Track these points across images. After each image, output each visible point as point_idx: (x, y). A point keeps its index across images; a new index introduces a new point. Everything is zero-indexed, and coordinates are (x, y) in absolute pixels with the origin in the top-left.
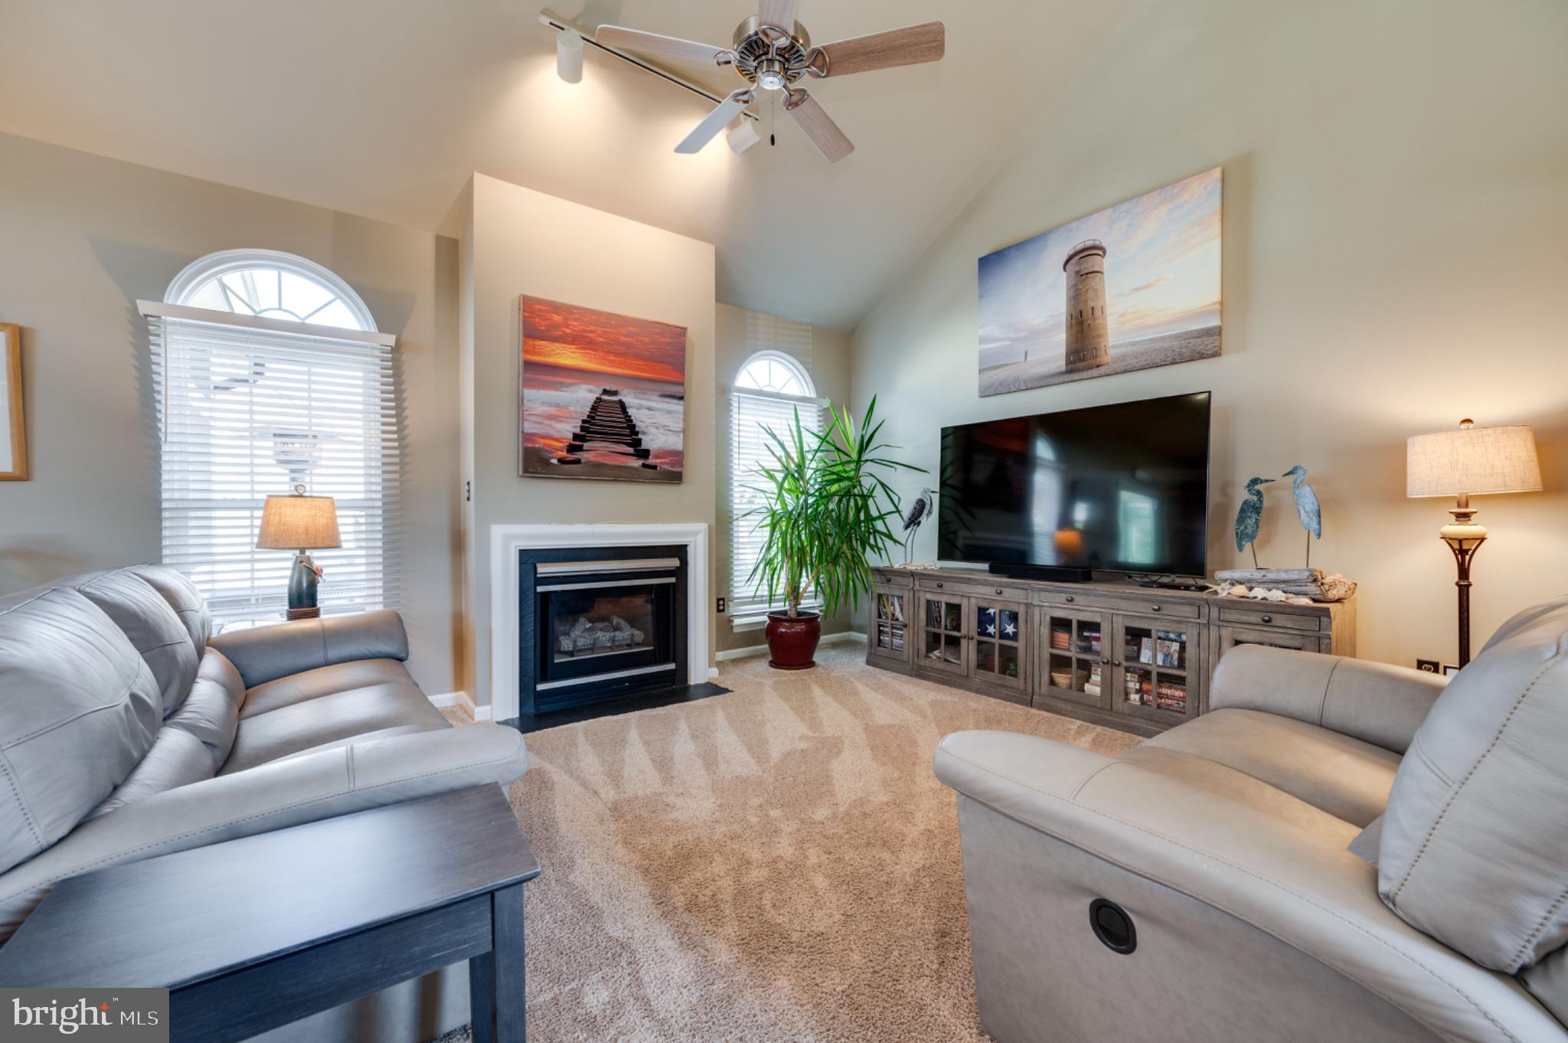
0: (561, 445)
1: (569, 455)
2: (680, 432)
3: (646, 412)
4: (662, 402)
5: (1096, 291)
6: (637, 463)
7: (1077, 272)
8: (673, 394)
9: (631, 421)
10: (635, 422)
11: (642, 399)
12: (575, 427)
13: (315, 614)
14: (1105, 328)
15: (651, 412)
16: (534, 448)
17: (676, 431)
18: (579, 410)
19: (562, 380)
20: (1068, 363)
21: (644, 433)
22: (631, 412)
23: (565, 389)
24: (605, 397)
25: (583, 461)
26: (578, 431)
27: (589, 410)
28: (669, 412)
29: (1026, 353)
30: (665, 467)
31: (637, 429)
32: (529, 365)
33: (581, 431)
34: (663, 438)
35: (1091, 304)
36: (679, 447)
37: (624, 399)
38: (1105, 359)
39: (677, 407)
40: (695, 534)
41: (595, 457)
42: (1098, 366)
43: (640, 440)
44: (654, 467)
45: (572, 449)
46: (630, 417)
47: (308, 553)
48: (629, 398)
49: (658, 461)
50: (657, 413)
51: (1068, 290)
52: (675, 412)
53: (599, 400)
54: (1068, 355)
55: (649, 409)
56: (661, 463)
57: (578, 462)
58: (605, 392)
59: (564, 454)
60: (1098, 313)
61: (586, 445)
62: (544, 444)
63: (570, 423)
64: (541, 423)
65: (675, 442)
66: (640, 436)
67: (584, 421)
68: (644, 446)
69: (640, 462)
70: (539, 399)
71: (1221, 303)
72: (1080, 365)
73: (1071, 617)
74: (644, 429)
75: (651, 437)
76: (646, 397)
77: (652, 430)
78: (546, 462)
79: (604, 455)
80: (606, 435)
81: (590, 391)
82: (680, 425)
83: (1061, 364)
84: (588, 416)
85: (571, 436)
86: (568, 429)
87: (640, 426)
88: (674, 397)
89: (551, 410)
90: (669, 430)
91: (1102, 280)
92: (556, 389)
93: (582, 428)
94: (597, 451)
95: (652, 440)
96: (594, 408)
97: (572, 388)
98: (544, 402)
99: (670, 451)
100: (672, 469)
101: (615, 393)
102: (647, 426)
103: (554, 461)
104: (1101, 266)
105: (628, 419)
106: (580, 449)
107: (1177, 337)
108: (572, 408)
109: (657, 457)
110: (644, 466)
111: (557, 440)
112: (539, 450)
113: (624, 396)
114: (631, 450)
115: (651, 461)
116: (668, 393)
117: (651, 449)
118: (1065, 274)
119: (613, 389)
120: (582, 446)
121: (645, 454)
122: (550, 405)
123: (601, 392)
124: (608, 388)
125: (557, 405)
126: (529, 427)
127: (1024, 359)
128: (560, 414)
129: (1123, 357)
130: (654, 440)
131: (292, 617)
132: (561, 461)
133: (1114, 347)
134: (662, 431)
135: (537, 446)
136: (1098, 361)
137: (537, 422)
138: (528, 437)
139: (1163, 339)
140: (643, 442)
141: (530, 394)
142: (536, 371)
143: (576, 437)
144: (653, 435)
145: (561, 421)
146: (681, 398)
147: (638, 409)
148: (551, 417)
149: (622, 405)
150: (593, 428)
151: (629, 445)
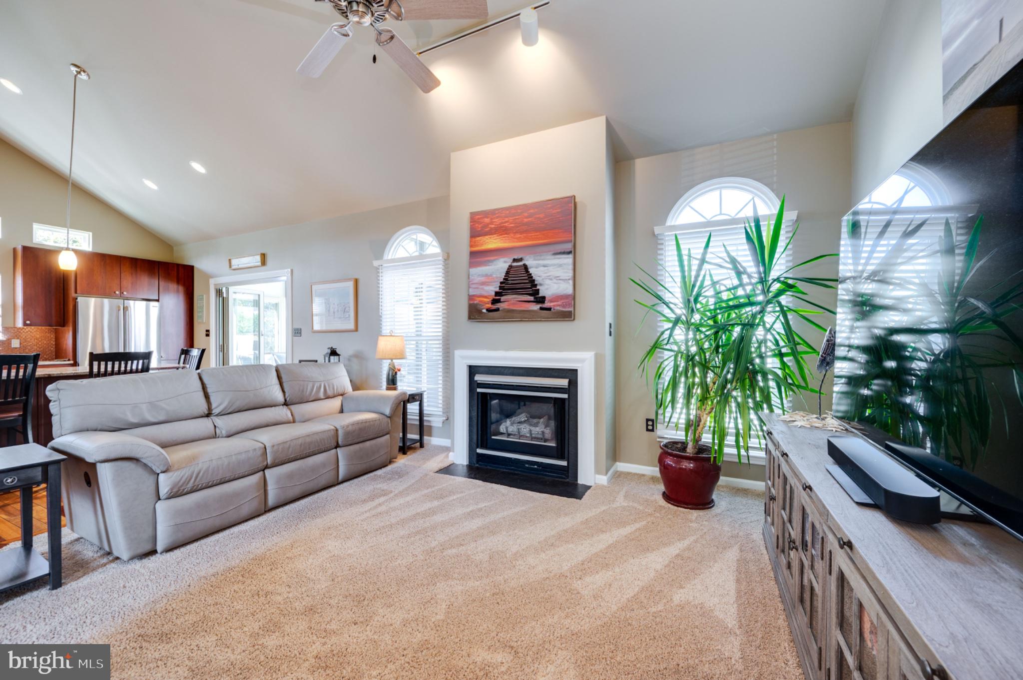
0: (488, 300)
1: (492, 306)
2: (569, 279)
3: (542, 268)
4: (555, 258)
6: (536, 307)
8: (563, 251)
9: (532, 277)
10: (534, 277)
11: (539, 260)
12: (496, 287)
13: (395, 389)
15: (546, 268)
16: (474, 303)
17: (566, 280)
18: (498, 276)
19: (489, 258)
21: (541, 285)
22: (531, 271)
23: (490, 264)
24: (515, 264)
25: (500, 309)
26: (497, 290)
27: (504, 274)
28: (560, 266)
30: (558, 308)
31: (536, 283)
32: (473, 254)
33: (500, 289)
34: (556, 286)
36: (570, 291)
37: (527, 263)
39: (568, 260)
40: (582, 361)
41: (508, 305)
43: (538, 290)
44: (549, 309)
45: (495, 302)
46: (531, 274)
47: (394, 361)
48: (530, 262)
49: (552, 304)
50: (551, 268)
52: (565, 264)
53: (511, 267)
55: (544, 266)
56: (554, 306)
57: (497, 310)
58: (515, 260)
59: (490, 306)
61: (503, 298)
62: (480, 301)
63: (493, 285)
64: (477, 288)
65: (566, 288)
66: (538, 287)
67: (501, 283)
69: (539, 306)
70: (479, 272)
74: (541, 282)
75: (546, 287)
76: (542, 257)
77: (548, 282)
78: (480, 312)
79: (514, 304)
80: (514, 290)
81: (505, 262)
82: (571, 274)
84: (504, 279)
85: (494, 294)
86: (493, 288)
87: (538, 279)
88: (564, 253)
89: (483, 279)
90: (560, 280)
92: (486, 265)
93: (500, 288)
94: (510, 301)
95: (547, 289)
96: (508, 273)
97: (495, 263)
98: (479, 275)
99: (562, 296)
100: (564, 309)
101: (521, 260)
102: (543, 279)
103: (484, 311)
105: (530, 276)
106: (498, 301)
108: (494, 276)
109: (551, 301)
110: (541, 309)
111: (486, 297)
112: (477, 304)
113: (527, 260)
114: (532, 298)
115: (547, 305)
116: (559, 251)
117: (546, 296)
119: (520, 257)
120: (500, 299)
121: (542, 300)
122: (483, 276)
123: (512, 261)
124: (516, 257)
125: (486, 275)
126: (472, 292)
128: (487, 280)
130: (548, 289)
131: (388, 389)
132: (489, 310)
134: (555, 281)
135: (476, 302)
137: (475, 288)
138: (471, 297)
140: (540, 292)
141: (473, 271)
142: (477, 256)
143: (497, 294)
144: (548, 285)
145: (488, 285)
147: (536, 268)
148: (483, 284)
149: (526, 267)
150: (507, 286)
151: (530, 295)
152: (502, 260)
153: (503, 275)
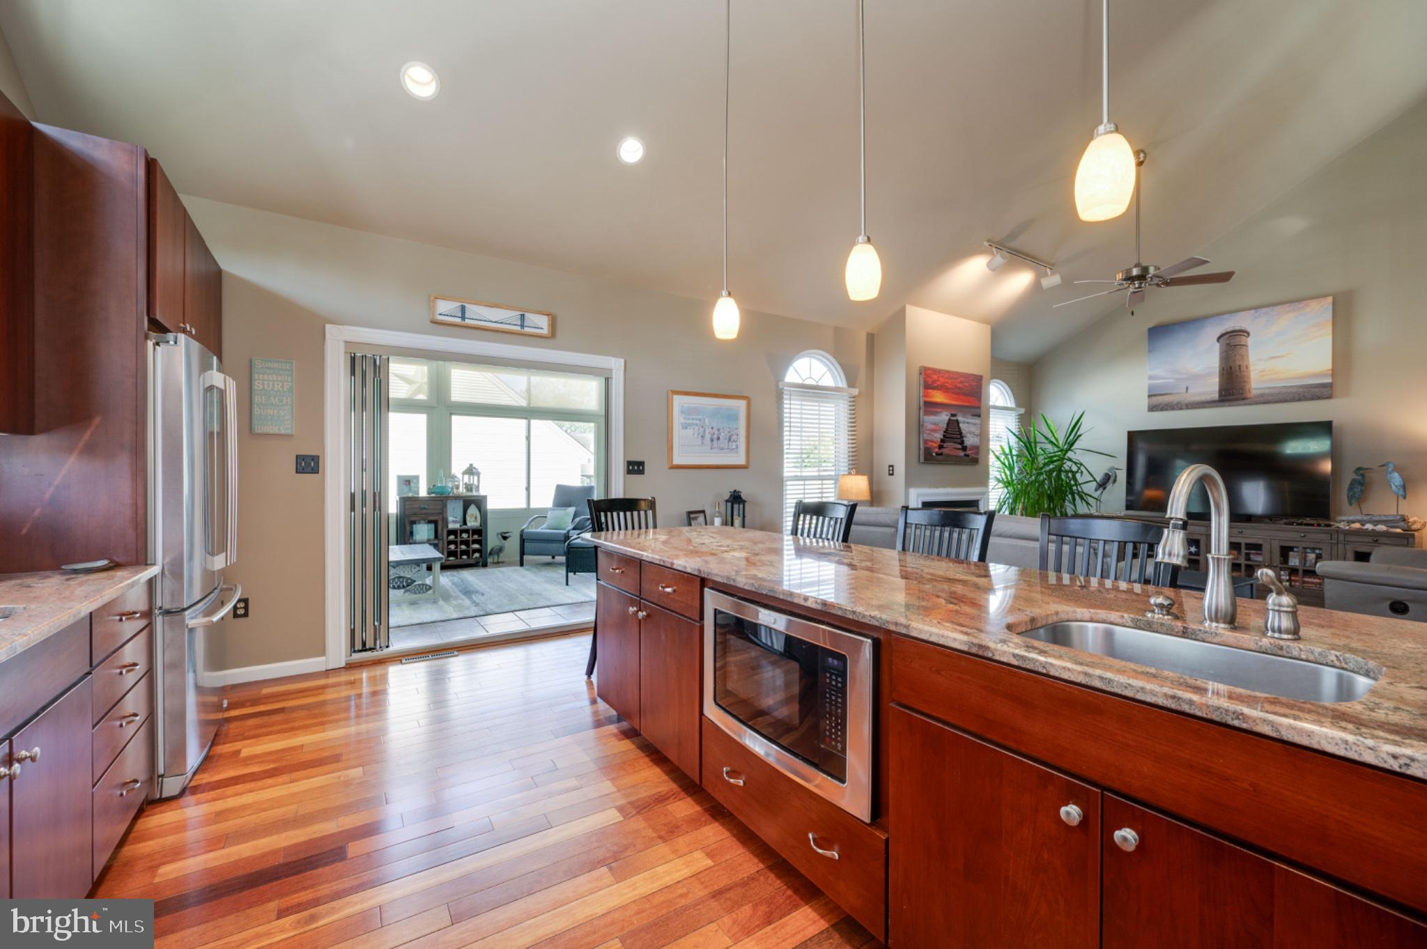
0: (936, 445)
1: (939, 450)
2: (978, 435)
3: (966, 425)
4: (972, 419)
5: (1243, 356)
6: (962, 454)
7: (1229, 343)
8: (976, 414)
9: (961, 430)
10: (963, 431)
11: (967, 418)
12: (941, 435)
14: (1250, 377)
15: (970, 425)
16: (926, 447)
17: (976, 434)
18: (943, 426)
19: (936, 410)
20: (1219, 396)
21: (966, 437)
22: (961, 425)
23: (938, 415)
24: (952, 418)
25: (944, 454)
26: (942, 437)
28: (975, 424)
29: (1187, 388)
30: (973, 456)
31: (963, 435)
34: (972, 439)
35: (1238, 363)
36: (978, 444)
37: (958, 419)
38: (1249, 395)
39: (978, 421)
40: (983, 493)
41: (948, 451)
42: (1244, 399)
44: (968, 456)
45: (940, 447)
48: (960, 418)
51: (1221, 354)
52: (977, 424)
53: (950, 419)
54: (1221, 391)
55: (968, 423)
56: (971, 453)
57: (941, 454)
58: (952, 415)
59: (937, 450)
60: (1243, 369)
61: (945, 445)
62: (931, 445)
63: (939, 433)
64: (929, 434)
65: (976, 441)
66: (964, 439)
68: (965, 444)
70: (929, 420)
71: (1333, 370)
72: (1231, 397)
73: (1241, 541)
74: (965, 435)
75: (968, 439)
77: (968, 435)
78: (931, 455)
79: (951, 450)
80: (951, 440)
81: (947, 415)
82: (979, 431)
83: (1216, 396)
84: (944, 430)
86: (938, 436)
87: (964, 433)
89: (933, 426)
91: (1247, 351)
92: (934, 415)
93: (944, 436)
94: (948, 448)
95: (968, 441)
96: (948, 424)
97: (940, 414)
98: (931, 423)
99: (976, 447)
100: (976, 457)
101: (956, 415)
102: (966, 433)
103: (934, 454)
104: (1246, 342)
105: (959, 428)
106: (942, 447)
107: (1302, 386)
108: (941, 425)
109: (971, 450)
110: (964, 455)
111: (935, 442)
112: (929, 448)
113: (958, 417)
114: (960, 446)
115: (968, 452)
116: (974, 414)
117: (967, 445)
118: (1218, 345)
119: (955, 413)
120: (943, 445)
121: (964, 449)
122: (933, 424)
123: (949, 415)
124: (953, 413)
125: (935, 424)
126: (925, 437)
127: (1185, 391)
128: (936, 428)
129: (1262, 394)
130: (970, 440)
132: (937, 454)
133: (1255, 389)
134: (972, 435)
135: (928, 446)
136: (1244, 396)
138: (924, 442)
139: (1292, 387)
140: (965, 442)
141: (925, 418)
142: (929, 407)
143: (941, 440)
144: (970, 438)
145: (936, 432)
146: (979, 416)
147: (963, 423)
148: (933, 431)
149: (958, 422)
150: (948, 436)
151: (960, 444)
152: (945, 413)
153: (945, 425)
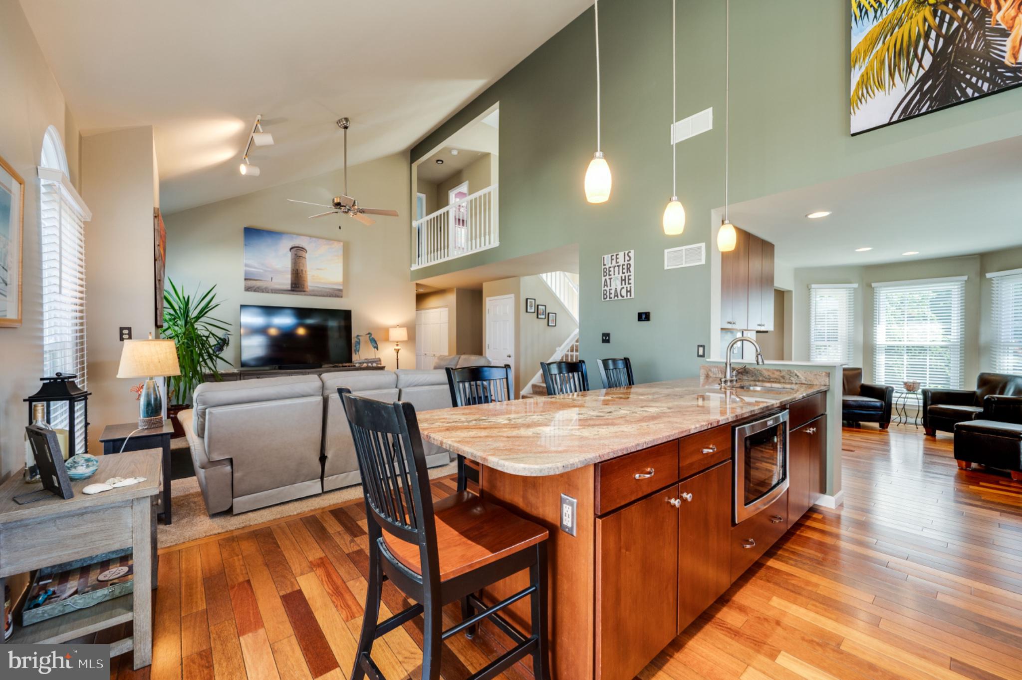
5: (303, 264)
7: (296, 254)
14: (307, 278)
20: (292, 287)
29: (272, 278)
35: (301, 268)
38: (307, 290)
42: (304, 291)
51: (292, 260)
54: (292, 284)
60: (304, 272)
71: (343, 281)
72: (297, 289)
83: (289, 287)
91: (305, 261)
104: (305, 256)
107: (331, 289)
118: (290, 253)
127: (270, 280)
129: (313, 291)
133: (310, 286)
136: (304, 289)
139: (327, 288)
